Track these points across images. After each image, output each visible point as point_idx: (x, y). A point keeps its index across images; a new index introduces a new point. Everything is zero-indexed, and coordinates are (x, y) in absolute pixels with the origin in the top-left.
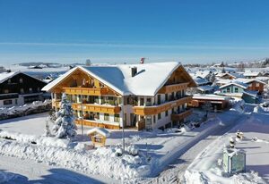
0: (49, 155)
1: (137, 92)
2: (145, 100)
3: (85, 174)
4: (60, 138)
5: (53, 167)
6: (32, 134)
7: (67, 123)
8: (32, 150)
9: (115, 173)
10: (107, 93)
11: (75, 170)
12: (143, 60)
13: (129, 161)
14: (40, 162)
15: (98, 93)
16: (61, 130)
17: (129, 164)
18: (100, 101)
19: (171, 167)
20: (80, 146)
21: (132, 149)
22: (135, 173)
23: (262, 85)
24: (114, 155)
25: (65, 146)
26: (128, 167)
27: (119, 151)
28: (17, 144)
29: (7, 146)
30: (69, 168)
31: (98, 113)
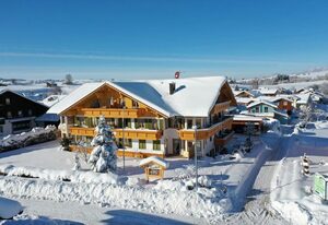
0: (97, 193)
1: (185, 113)
2: (194, 122)
3: (155, 214)
4: (102, 172)
5: (107, 209)
6: (62, 169)
7: (108, 153)
8: (70, 190)
9: (193, 209)
10: (143, 115)
11: (139, 210)
12: (178, 74)
13: (207, 195)
14: (86, 204)
15: (133, 115)
16: (101, 162)
17: (208, 198)
18: (133, 124)
19: (252, 199)
20: (132, 180)
21: (205, 181)
22: (219, 208)
23: (290, 103)
24: (184, 189)
25: (114, 182)
26: (209, 201)
27: (189, 183)
28: (45, 183)
29: (32, 186)
30: (130, 208)
31: (130, 140)
